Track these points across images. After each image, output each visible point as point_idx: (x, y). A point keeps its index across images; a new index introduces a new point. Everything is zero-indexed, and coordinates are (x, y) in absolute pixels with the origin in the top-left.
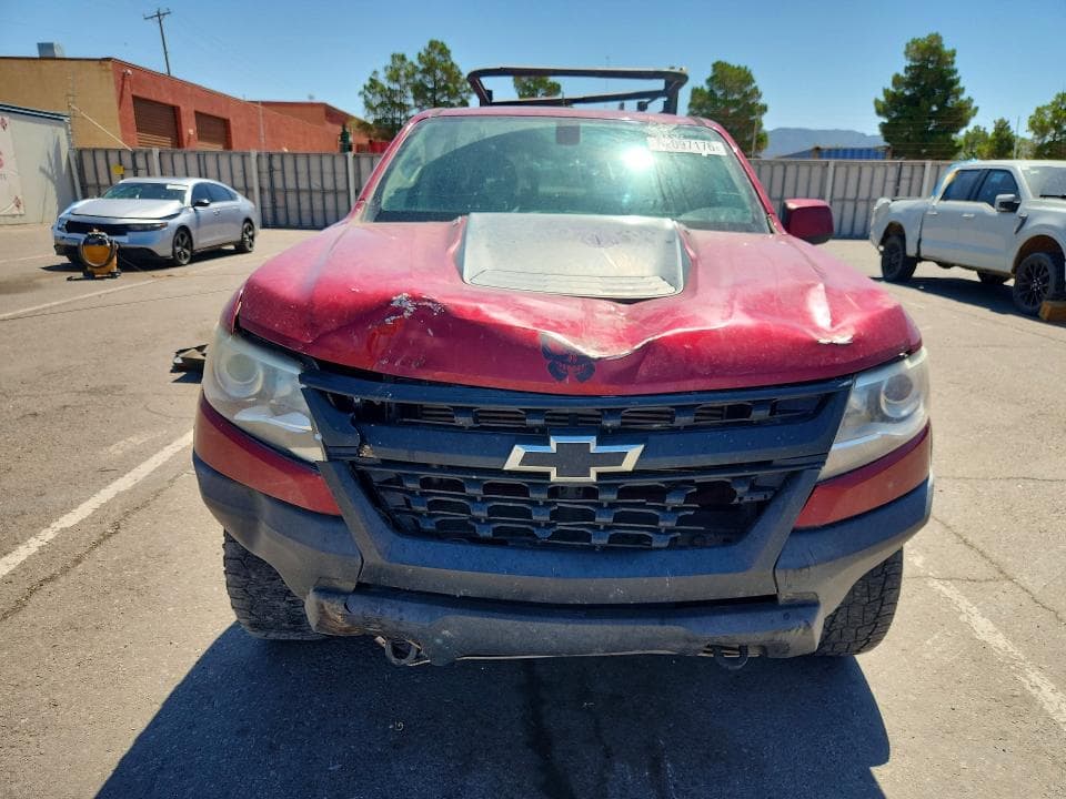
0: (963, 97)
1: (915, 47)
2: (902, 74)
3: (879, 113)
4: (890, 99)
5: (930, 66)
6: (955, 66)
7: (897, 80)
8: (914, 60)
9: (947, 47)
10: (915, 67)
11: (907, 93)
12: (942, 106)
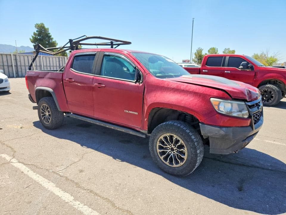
0: (54, 40)
1: (37, 26)
2: (36, 32)
3: (32, 42)
4: (34, 39)
5: (43, 31)
6: (49, 32)
7: (35, 34)
8: (38, 29)
9: (46, 27)
10: (39, 31)
11: (39, 37)
12: (49, 42)
